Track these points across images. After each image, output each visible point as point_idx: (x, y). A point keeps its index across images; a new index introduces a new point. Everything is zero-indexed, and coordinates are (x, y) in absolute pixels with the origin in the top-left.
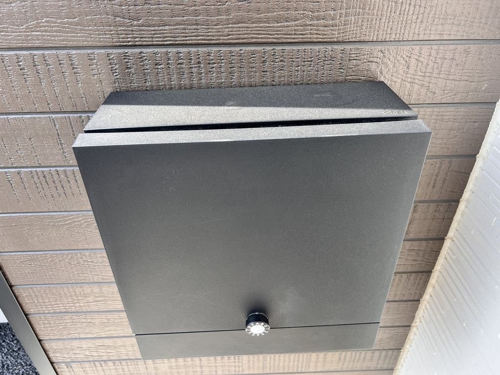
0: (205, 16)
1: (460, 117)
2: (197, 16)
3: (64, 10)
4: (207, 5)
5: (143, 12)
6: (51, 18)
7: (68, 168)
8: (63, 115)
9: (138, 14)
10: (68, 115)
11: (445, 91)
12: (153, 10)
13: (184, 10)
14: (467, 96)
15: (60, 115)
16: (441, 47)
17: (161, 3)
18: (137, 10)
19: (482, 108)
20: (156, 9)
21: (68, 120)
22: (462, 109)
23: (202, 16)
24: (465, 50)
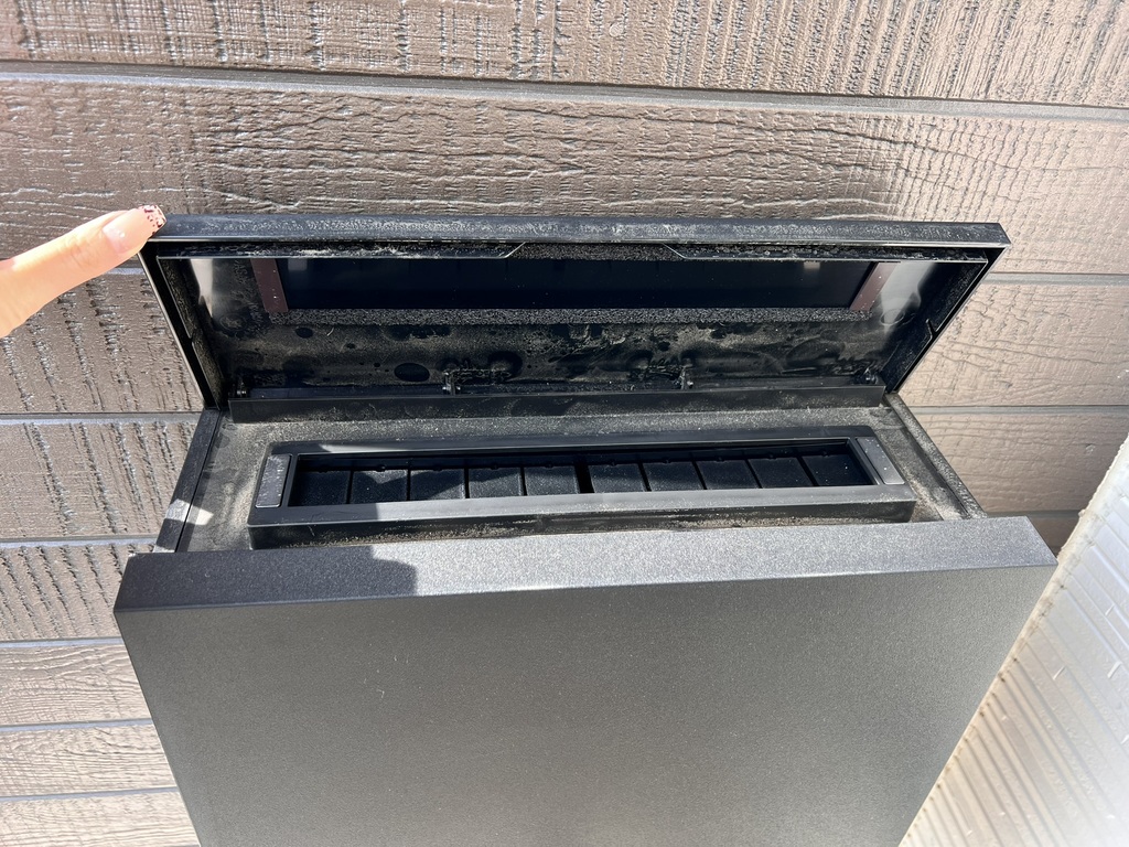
0: (471, 200)
1: (1057, 435)
2: (449, 199)
3: (77, 169)
4: (478, 174)
5: (304, 184)
6: (37, 188)
7: (71, 544)
8: (65, 422)
9: (289, 189)
10: (77, 421)
11: (1034, 382)
12: (332, 178)
13: (417, 183)
14: (1081, 393)
15: (56, 422)
16: (1041, 289)
17: (354, 164)
18: (285, 179)
19: (1109, 417)
20: (339, 177)
21: (78, 433)
22: (1065, 420)
23: (465, 199)
24: (1094, 298)
